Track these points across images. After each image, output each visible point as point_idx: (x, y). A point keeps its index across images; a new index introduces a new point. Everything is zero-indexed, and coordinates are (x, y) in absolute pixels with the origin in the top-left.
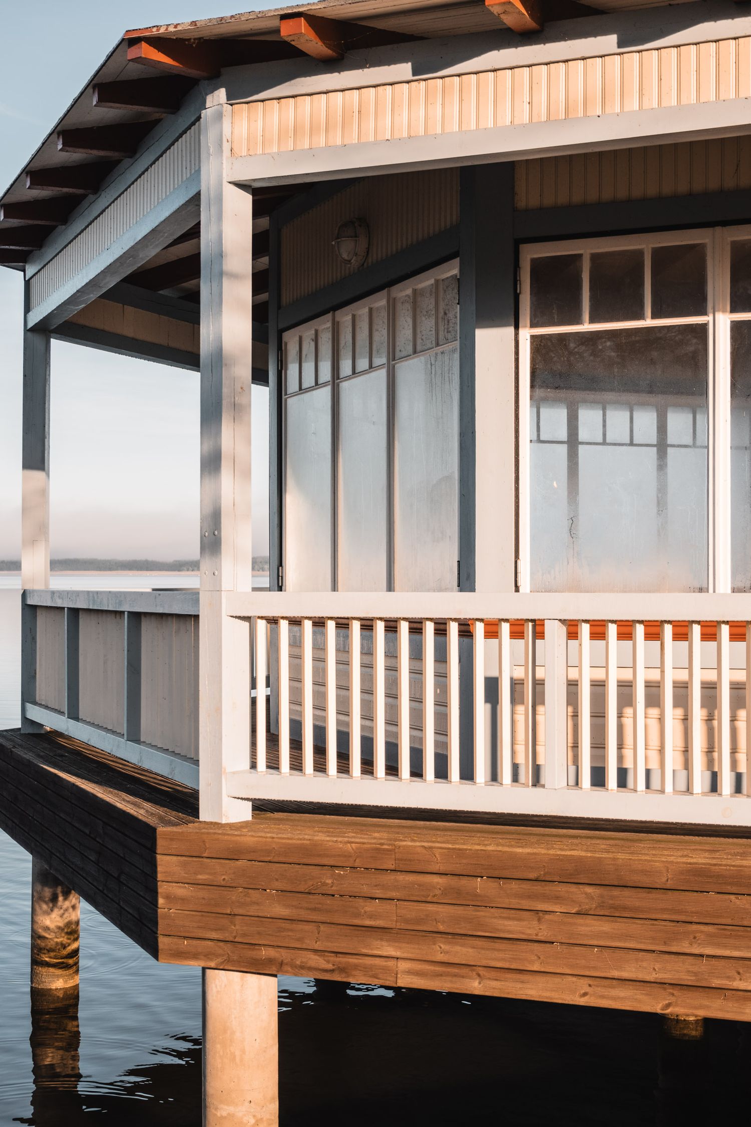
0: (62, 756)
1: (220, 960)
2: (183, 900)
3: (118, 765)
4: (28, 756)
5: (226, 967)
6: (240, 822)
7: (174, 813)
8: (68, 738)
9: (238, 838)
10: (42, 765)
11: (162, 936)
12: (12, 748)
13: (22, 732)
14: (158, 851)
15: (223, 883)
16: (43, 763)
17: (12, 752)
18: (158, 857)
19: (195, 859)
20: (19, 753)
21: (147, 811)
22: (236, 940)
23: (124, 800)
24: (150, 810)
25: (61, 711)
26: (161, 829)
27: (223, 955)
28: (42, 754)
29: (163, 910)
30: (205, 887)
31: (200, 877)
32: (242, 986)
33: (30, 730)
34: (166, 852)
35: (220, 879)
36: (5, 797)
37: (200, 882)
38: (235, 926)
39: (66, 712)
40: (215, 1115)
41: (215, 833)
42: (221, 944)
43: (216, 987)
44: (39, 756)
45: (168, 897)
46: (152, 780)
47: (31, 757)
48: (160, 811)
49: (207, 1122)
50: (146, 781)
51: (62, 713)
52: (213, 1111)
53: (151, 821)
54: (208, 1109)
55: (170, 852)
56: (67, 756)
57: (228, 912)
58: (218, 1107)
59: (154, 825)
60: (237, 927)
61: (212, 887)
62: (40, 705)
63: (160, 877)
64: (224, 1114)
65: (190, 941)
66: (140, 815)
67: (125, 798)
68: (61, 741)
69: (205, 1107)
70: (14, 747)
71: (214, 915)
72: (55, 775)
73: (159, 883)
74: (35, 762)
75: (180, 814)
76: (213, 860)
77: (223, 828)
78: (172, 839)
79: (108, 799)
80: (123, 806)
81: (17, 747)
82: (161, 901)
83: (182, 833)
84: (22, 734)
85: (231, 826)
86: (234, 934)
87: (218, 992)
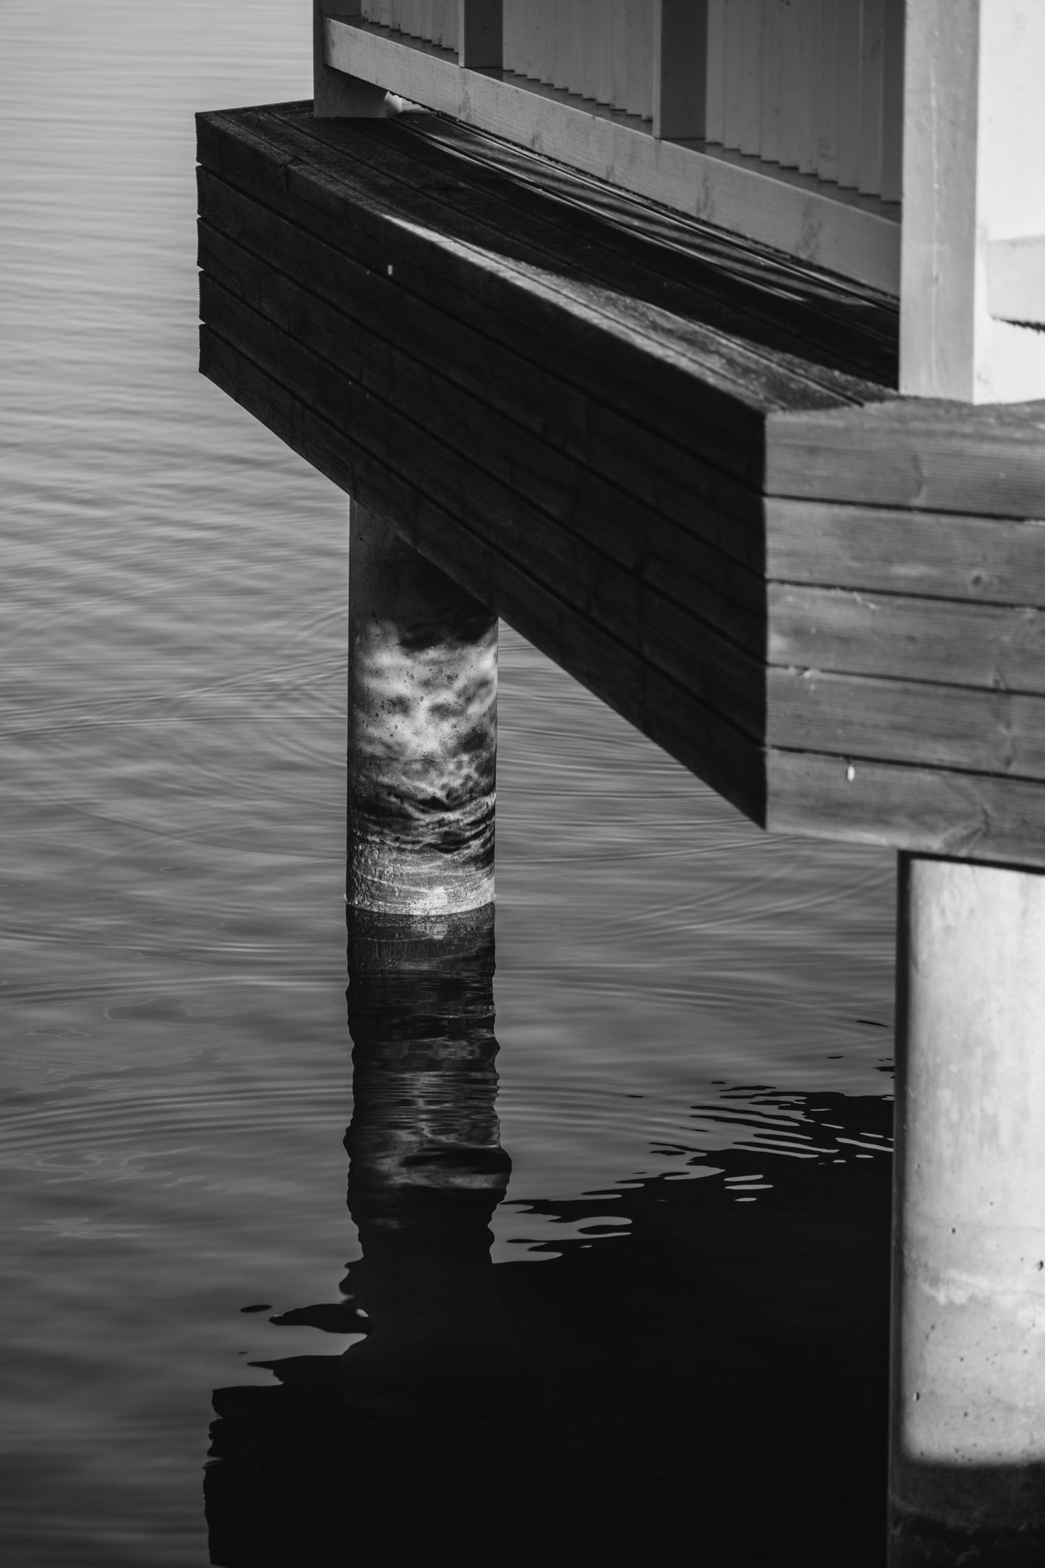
0: (449, 189)
1: (959, 830)
2: (844, 640)
3: (627, 219)
4: (341, 187)
5: (978, 854)
6: (1030, 404)
7: (816, 369)
8: (465, 131)
9: (1024, 452)
10: (388, 217)
11: (776, 752)
12: (291, 162)
13: (317, 113)
14: (770, 487)
15: (973, 592)
16: (391, 209)
17: (288, 173)
18: (770, 505)
19: (884, 514)
20: (313, 178)
21: (731, 362)
22: (1014, 769)
23: (655, 326)
24: (739, 359)
25: (444, 45)
26: (779, 420)
27: (969, 817)
28: (384, 181)
29: (781, 671)
30: (918, 603)
31: (901, 570)
32: (1024, 913)
33: (343, 109)
34: (793, 491)
35: (964, 579)
36: (268, 319)
37: (901, 586)
38: (1008, 725)
39: (461, 50)
40: (931, 1300)
41: (951, 434)
42: (964, 781)
43: (943, 913)
44: (377, 190)
45: (798, 632)
46: (738, 267)
47: (351, 192)
48: (773, 362)
49: (905, 1319)
50: (719, 271)
51: (446, 52)
52: (926, 1287)
53: (747, 391)
54: (909, 1282)
55: (806, 490)
56: (463, 189)
57: (989, 681)
58: (942, 1276)
59: (755, 405)
60: (1016, 730)
61: (939, 604)
62: (375, 27)
63: (773, 567)
64: (960, 1297)
65: (867, 770)
66: (708, 373)
67: (659, 320)
68: (445, 143)
69: (902, 1275)
70: (296, 160)
71: (942, 691)
72: (432, 246)
73: (771, 588)
74: (367, 208)
75: (837, 373)
76: (944, 519)
77: (976, 419)
78: (812, 451)
79: (604, 324)
80: (655, 345)
81: (305, 159)
82: (776, 644)
83: (847, 430)
84: (318, 120)
85: (1001, 413)
86: (1006, 751)
87: (948, 930)
